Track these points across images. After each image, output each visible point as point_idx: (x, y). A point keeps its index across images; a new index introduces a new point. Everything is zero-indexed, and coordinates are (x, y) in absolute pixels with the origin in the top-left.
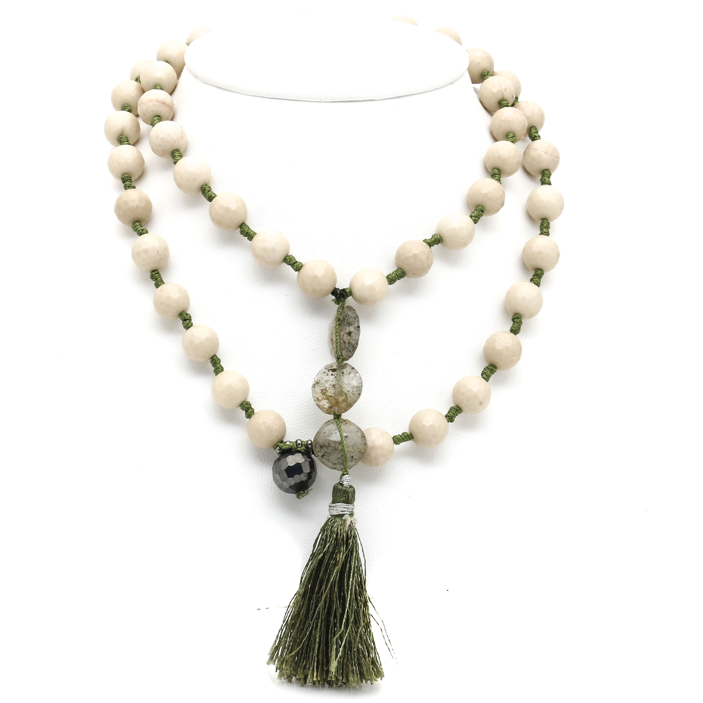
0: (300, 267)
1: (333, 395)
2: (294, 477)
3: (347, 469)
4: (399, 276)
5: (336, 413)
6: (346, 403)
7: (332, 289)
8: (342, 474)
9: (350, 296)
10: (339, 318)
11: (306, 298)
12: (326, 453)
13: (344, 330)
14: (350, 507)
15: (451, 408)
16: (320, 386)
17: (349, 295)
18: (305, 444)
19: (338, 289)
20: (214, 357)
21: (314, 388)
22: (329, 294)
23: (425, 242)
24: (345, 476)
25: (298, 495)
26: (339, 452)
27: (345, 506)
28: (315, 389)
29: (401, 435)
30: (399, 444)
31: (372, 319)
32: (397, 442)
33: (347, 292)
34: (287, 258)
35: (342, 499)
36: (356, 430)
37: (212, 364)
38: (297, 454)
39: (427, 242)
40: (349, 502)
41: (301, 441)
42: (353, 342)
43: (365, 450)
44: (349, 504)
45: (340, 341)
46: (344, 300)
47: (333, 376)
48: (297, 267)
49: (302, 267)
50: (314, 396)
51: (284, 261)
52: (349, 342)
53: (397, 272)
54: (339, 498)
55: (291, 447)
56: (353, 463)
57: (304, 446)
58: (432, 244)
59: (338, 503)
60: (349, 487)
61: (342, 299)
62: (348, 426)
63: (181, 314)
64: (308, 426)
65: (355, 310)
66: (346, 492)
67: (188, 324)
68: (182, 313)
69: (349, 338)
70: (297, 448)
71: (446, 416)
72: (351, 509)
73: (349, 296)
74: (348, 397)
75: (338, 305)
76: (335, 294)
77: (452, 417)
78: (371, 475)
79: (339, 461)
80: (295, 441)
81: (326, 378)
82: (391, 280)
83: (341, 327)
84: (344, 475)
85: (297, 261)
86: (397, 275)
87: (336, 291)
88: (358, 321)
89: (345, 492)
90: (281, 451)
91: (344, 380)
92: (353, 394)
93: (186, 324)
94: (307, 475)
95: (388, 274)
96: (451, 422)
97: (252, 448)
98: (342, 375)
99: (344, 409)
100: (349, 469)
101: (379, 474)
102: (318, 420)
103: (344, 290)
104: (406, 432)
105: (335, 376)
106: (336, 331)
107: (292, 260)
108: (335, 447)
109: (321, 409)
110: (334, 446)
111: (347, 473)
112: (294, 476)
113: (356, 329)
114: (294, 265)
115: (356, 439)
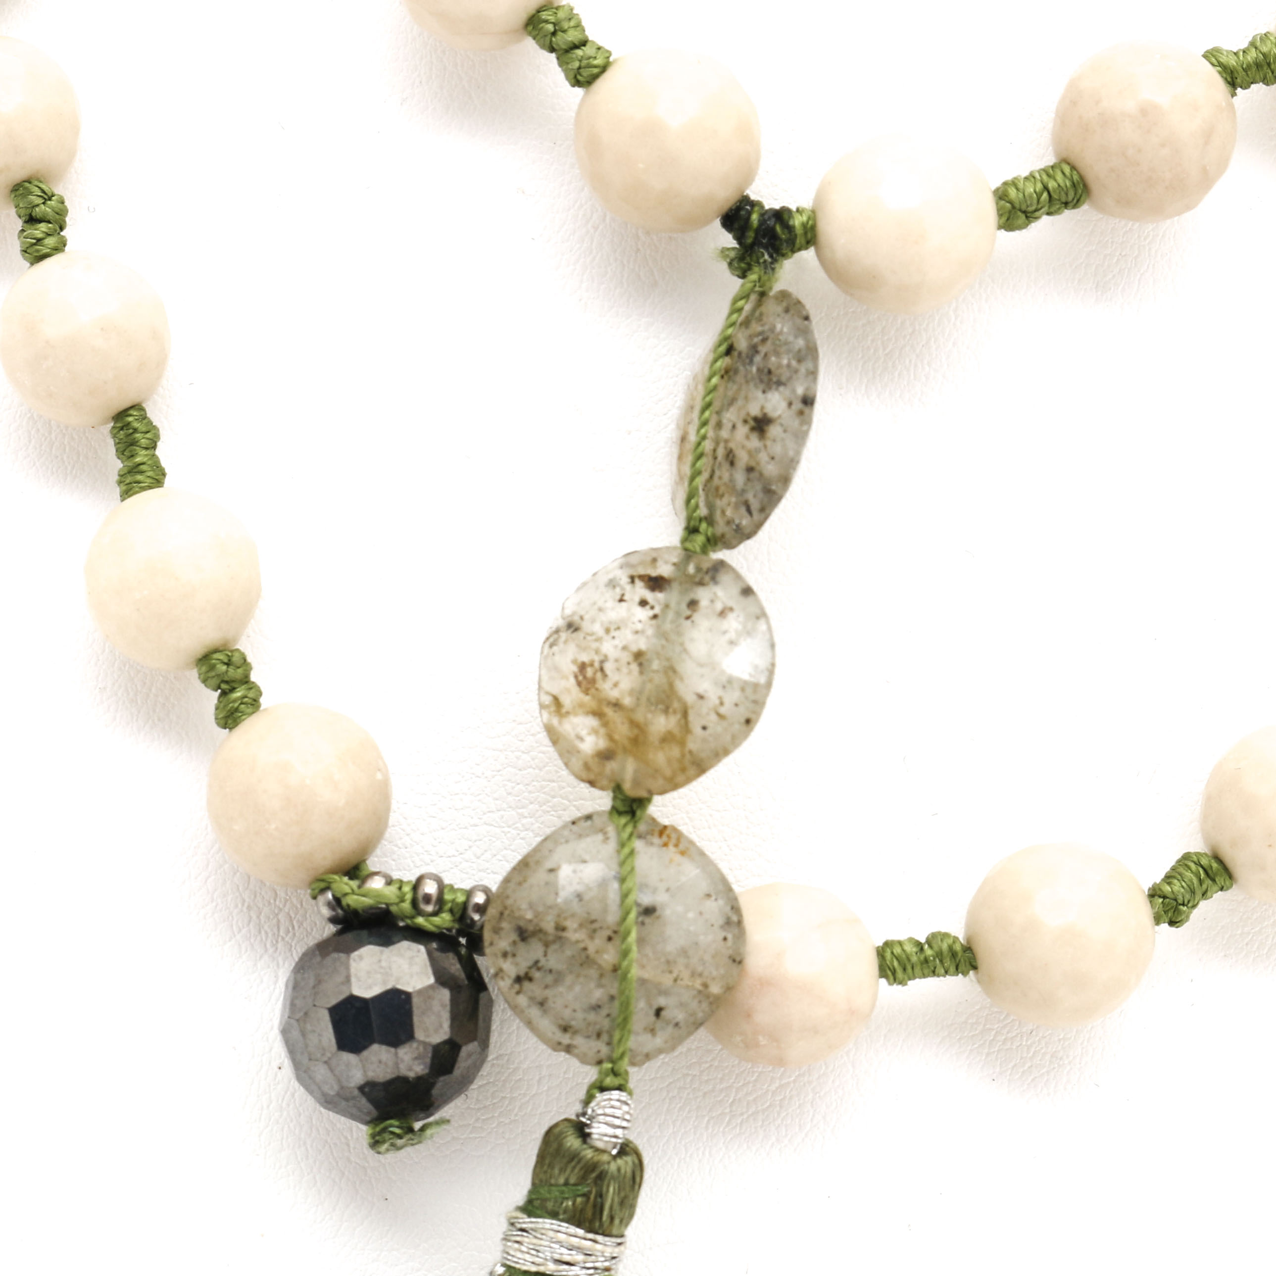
0: (596, 71)
1: (627, 701)
2: (365, 1053)
3: (624, 1064)
4: (1055, 196)
5: (627, 786)
6: (675, 752)
7: (725, 198)
8: (596, 1080)
9: (806, 248)
10: (730, 342)
11: (608, 220)
12: (539, 969)
13: (740, 402)
14: (598, 1247)
15: (1186, 857)
16: (578, 646)
17: (799, 241)
18: (457, 904)
19: (759, 204)
20: (131, 415)
21: (551, 646)
22: (708, 222)
23: (1213, 60)
24: (606, 1095)
25: (373, 1136)
26: (601, 976)
27: (575, 1241)
28: (553, 654)
29: (923, 940)
30: (902, 983)
31: (896, 374)
32: (894, 973)
33: (794, 227)
34: (544, 15)
35: (570, 1203)
36: (704, 886)
37: (116, 444)
38: (405, 944)
39: (1220, 64)
40: (597, 1224)
41: (441, 887)
42: (770, 469)
43: (729, 989)
44: (597, 1233)
45: (715, 450)
46: (772, 263)
47: (648, 607)
48: (579, 68)
49: (604, 68)
50: (544, 684)
51: (530, 28)
52: (753, 464)
53: (1049, 175)
54: (557, 1194)
55: (387, 904)
56: (659, 1041)
57: (451, 911)
58: (1240, 77)
59: (546, 1220)
60: (614, 1152)
61: (763, 255)
62: (671, 861)
63: (21, 191)
64: (502, 813)
65: (812, 317)
66: (594, 1175)
67: (39, 240)
68: (27, 185)
69: (754, 442)
70: (412, 917)
71: (1154, 894)
72: (603, 1259)
73: (800, 249)
74: (691, 726)
75: (740, 281)
76: (736, 226)
77: (1180, 901)
78: (751, 1098)
79: (592, 1016)
80: (413, 878)
81: (617, 612)
82: (1013, 207)
83: (730, 385)
84: (603, 1089)
85: (590, 38)
86: (1046, 188)
87: (743, 213)
88: (813, 374)
89: (593, 1170)
90: (340, 911)
91: (692, 640)
92: (721, 716)
93: (34, 241)
94: (430, 1055)
95: (1009, 177)
96: (1172, 923)
97: (226, 866)
98: (688, 613)
99: (665, 778)
100: (633, 1064)
101: (791, 1098)
102: (554, 797)
103: (781, 215)
104: (946, 935)
105: (657, 610)
106: (704, 398)
107: (564, 31)
108: (585, 949)
109: (561, 755)
110: (582, 945)
111: (617, 1081)
112: (365, 1047)
113: (794, 407)
114: (570, 55)
115: (692, 928)
